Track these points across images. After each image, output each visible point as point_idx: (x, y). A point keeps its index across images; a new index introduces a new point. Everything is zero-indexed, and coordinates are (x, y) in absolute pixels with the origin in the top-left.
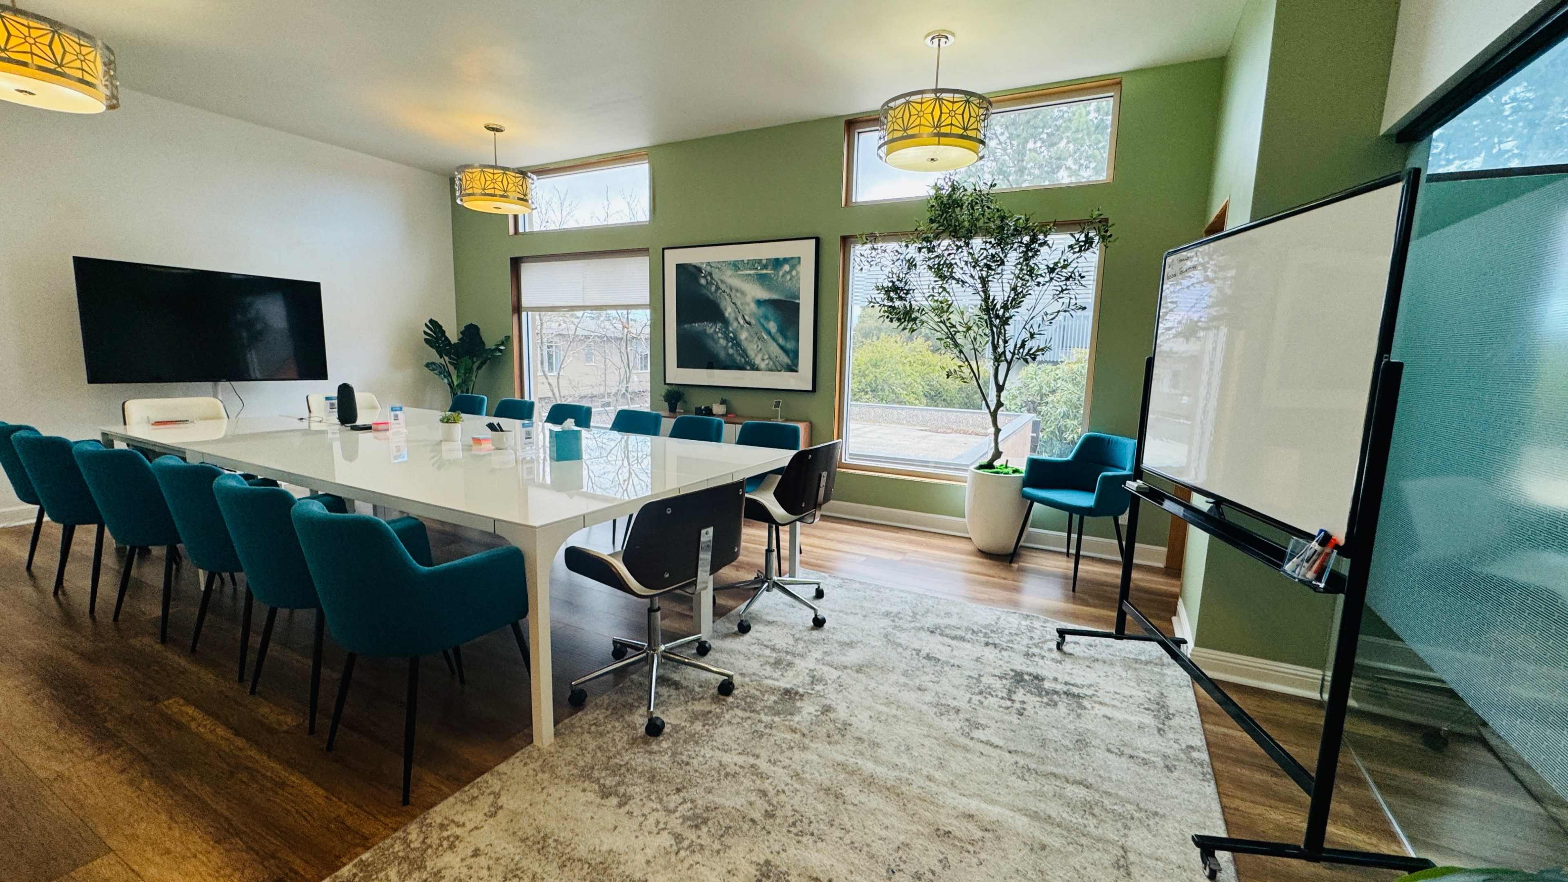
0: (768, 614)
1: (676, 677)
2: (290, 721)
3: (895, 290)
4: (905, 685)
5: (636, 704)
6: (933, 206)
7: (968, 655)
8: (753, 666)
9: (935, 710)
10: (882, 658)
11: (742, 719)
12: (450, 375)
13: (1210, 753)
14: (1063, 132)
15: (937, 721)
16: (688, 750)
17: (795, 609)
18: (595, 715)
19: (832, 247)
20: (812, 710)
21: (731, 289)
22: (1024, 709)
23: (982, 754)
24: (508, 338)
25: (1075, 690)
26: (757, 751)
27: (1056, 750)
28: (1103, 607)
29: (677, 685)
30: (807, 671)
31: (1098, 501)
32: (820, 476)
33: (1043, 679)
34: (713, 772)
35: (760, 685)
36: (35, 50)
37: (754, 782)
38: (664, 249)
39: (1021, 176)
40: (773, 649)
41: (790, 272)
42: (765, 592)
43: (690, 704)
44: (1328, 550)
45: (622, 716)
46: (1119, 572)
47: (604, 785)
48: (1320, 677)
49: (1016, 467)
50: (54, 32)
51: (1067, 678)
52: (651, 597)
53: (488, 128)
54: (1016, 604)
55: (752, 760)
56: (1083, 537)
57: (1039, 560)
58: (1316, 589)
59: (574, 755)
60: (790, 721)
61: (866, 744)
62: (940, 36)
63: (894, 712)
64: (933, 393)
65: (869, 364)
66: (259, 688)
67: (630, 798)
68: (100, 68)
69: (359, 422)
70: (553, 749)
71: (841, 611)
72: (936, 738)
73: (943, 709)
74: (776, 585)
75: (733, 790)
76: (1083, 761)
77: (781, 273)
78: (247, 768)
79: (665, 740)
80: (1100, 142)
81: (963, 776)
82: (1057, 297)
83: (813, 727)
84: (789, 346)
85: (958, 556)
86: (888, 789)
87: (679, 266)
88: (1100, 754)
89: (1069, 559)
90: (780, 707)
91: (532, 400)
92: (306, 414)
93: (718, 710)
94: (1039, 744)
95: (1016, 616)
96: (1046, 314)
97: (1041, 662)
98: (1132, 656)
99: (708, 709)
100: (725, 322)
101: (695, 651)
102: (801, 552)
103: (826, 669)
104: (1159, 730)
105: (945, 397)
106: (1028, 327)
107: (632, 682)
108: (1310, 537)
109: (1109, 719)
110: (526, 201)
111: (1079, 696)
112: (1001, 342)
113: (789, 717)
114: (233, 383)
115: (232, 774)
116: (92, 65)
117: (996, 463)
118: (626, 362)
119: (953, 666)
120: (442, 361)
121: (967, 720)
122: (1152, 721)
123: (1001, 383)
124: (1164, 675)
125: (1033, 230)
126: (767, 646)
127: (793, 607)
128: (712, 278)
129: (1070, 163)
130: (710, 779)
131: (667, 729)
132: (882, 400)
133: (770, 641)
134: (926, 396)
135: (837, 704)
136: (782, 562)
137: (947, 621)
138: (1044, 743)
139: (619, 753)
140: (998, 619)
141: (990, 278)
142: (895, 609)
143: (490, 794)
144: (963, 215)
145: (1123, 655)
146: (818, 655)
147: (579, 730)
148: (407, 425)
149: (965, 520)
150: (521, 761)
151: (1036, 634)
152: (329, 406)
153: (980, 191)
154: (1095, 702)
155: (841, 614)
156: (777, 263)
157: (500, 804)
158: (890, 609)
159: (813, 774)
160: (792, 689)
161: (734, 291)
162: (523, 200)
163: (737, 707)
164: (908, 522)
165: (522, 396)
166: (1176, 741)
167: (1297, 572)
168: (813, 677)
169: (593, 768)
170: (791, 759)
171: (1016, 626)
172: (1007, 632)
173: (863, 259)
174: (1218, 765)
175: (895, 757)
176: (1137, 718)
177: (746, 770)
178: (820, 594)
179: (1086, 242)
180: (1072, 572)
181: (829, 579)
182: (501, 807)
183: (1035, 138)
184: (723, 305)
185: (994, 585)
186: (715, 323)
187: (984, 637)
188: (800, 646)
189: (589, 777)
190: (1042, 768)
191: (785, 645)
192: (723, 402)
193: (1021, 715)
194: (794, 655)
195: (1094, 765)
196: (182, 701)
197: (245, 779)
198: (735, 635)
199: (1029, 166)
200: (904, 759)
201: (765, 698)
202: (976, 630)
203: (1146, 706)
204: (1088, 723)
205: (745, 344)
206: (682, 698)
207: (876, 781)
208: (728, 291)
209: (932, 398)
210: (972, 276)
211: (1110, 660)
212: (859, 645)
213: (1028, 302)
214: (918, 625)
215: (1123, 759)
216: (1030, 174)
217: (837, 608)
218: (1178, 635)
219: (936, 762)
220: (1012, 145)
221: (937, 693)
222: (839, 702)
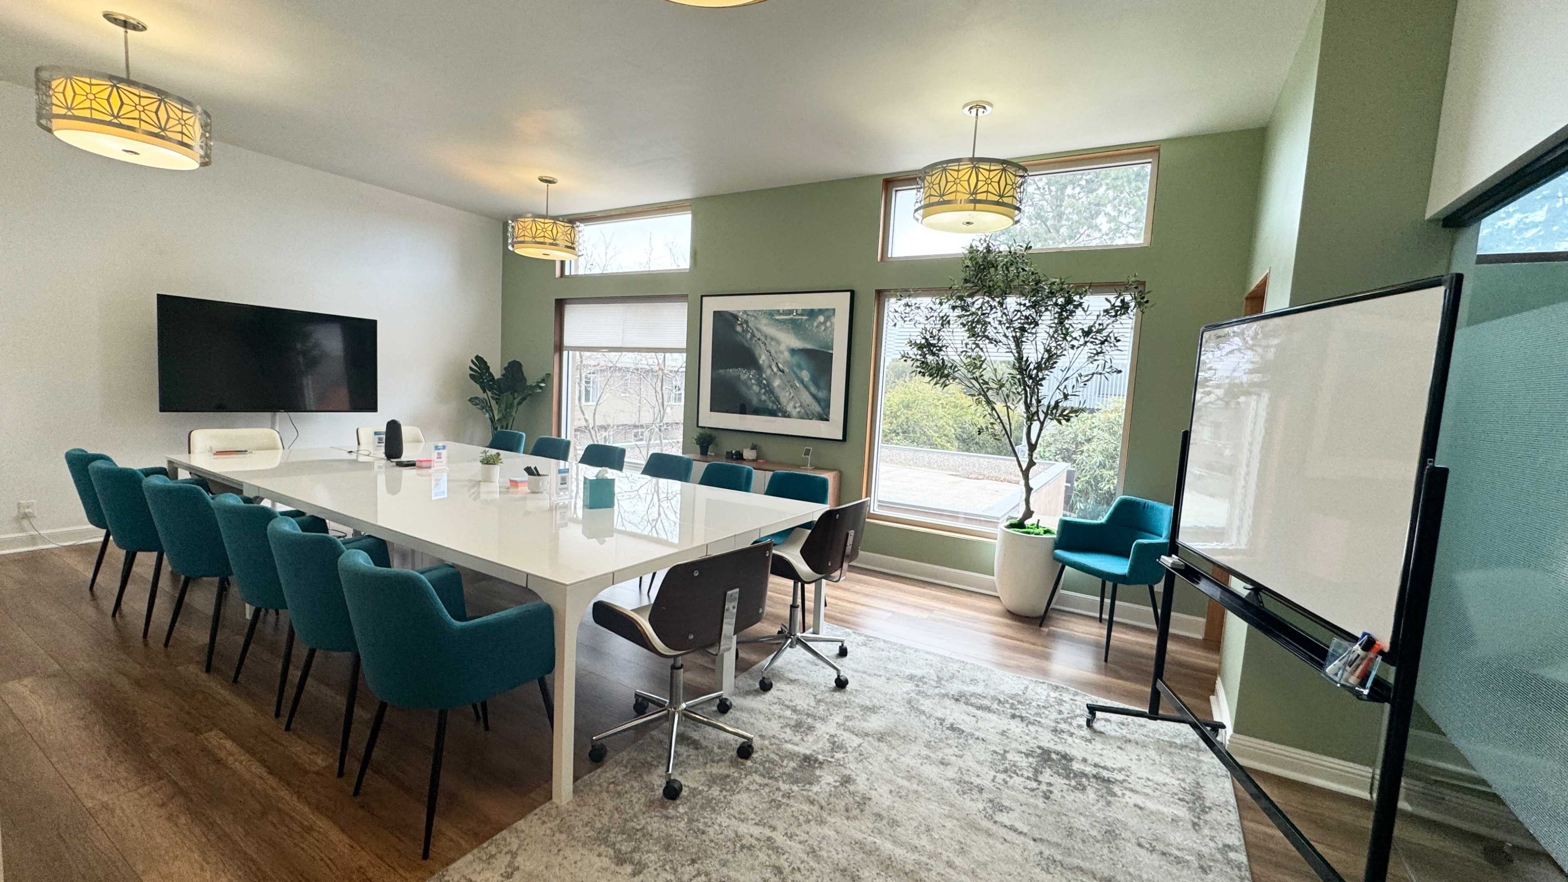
0: (790, 671)
1: (695, 735)
2: (320, 761)
3: (928, 347)
4: (927, 757)
5: (655, 763)
6: (967, 266)
7: (994, 728)
8: (774, 727)
9: (957, 787)
10: (905, 726)
11: (760, 785)
12: (492, 410)
13: (1248, 856)
14: (1102, 179)
15: (959, 801)
16: (705, 818)
17: (817, 668)
18: (614, 772)
19: (867, 300)
20: (830, 779)
21: (766, 337)
22: (1051, 792)
23: (1005, 840)
24: (549, 376)
25: (1105, 774)
26: (774, 822)
27: (1084, 841)
28: (1136, 680)
29: (696, 745)
30: (827, 737)
31: (1132, 569)
32: (848, 534)
33: (1071, 760)
34: (729, 844)
35: (779, 749)
36: (144, 117)
37: (769, 856)
38: (702, 296)
39: (1059, 222)
40: (795, 710)
41: (825, 323)
42: (788, 648)
43: (708, 766)
44: (1371, 655)
45: (640, 775)
46: (1153, 641)
47: (620, 851)
48: (1370, 775)
49: (1048, 527)
50: (161, 100)
51: (1097, 760)
52: (675, 657)
53: (542, 180)
54: (1045, 673)
55: (768, 832)
56: (1117, 602)
57: (1071, 625)
58: (1359, 695)
59: (591, 815)
60: (808, 791)
61: (885, 822)
62: (978, 106)
63: (915, 787)
64: (965, 436)
65: (901, 406)
66: (293, 726)
67: (646, 866)
68: (198, 130)
69: (404, 458)
70: (571, 808)
71: (865, 672)
72: (958, 820)
73: (966, 787)
74: (799, 641)
75: (748, 864)
76: (1111, 856)
77: (815, 324)
78: (279, 810)
79: (683, 804)
80: (1140, 189)
81: (985, 864)
82: (1092, 359)
83: (832, 799)
84: (821, 394)
85: (987, 617)
86: (906, 874)
87: (716, 313)
88: (1130, 848)
89: (1103, 626)
90: (799, 775)
91: (568, 438)
92: (354, 446)
93: (736, 775)
94: (1065, 833)
95: (1045, 686)
96: (1080, 376)
97: (1070, 740)
98: (1167, 739)
99: (726, 772)
100: (759, 368)
101: (715, 708)
102: (826, 605)
103: (847, 735)
104: (1194, 824)
105: (977, 440)
106: (1062, 388)
107: (652, 738)
108: (1353, 639)
109: (1141, 808)
110: (574, 248)
111: (1109, 781)
112: (1034, 401)
113: (807, 786)
114: (291, 414)
115: (264, 814)
116: (190, 128)
117: (1028, 522)
118: (660, 401)
119: (978, 739)
120: (485, 395)
121: (991, 801)
122: (1187, 813)
123: (1033, 442)
124: (1200, 761)
125: (1068, 292)
126: (788, 707)
127: (816, 665)
128: (748, 326)
129: (1109, 209)
130: (725, 851)
131: (685, 793)
132: (913, 442)
133: (791, 701)
134: (958, 439)
135: (857, 775)
136: (806, 614)
137: (972, 689)
138: (1070, 833)
139: (635, 816)
140: (1026, 688)
141: (1024, 339)
142: (919, 673)
143: (507, 853)
144: (998, 276)
145: (1157, 736)
146: (839, 719)
147: (598, 788)
148: (449, 462)
149: (995, 578)
150: (540, 819)
151: (1065, 708)
152: (377, 440)
153: (1015, 253)
154: (1126, 789)
155: (864, 676)
156: (812, 314)
157: (517, 865)
158: (914, 672)
159: (830, 852)
160: (812, 755)
161: (769, 340)
162: (571, 247)
163: (756, 772)
164: (936, 577)
165: (559, 434)
166: (1212, 839)
167: (1339, 675)
168: (834, 743)
169: (609, 831)
170: (808, 833)
171: (1044, 698)
172: (1034, 704)
173: (896, 314)
174: (1257, 869)
175: (915, 837)
176: (1171, 810)
177: (762, 843)
178: (843, 652)
179: (1122, 307)
180: (1105, 640)
181: (853, 636)
182: (518, 868)
183: (1074, 184)
184: (757, 352)
185: (1024, 651)
186: (749, 370)
187: (1011, 708)
188: (821, 708)
189: (605, 841)
190: (1068, 860)
191: (806, 707)
192: (754, 447)
193: (1048, 798)
194: (814, 717)
195: (1124, 860)
196: (222, 735)
197: (275, 821)
198: (756, 693)
199: (1067, 212)
200: (924, 841)
201: (785, 763)
202: (1002, 699)
203: (1181, 797)
204: (1116, 812)
205: (777, 391)
206: (701, 759)
207: (894, 864)
208: (763, 339)
209: (964, 441)
210: (1005, 336)
211: (1144, 742)
212: (882, 710)
213: (1062, 363)
214: (943, 691)
215: (1154, 856)
216: (1068, 219)
217: (860, 669)
218: (1217, 718)
219: (957, 847)
220: (1050, 191)
221: (960, 769)
222: (858, 772)
